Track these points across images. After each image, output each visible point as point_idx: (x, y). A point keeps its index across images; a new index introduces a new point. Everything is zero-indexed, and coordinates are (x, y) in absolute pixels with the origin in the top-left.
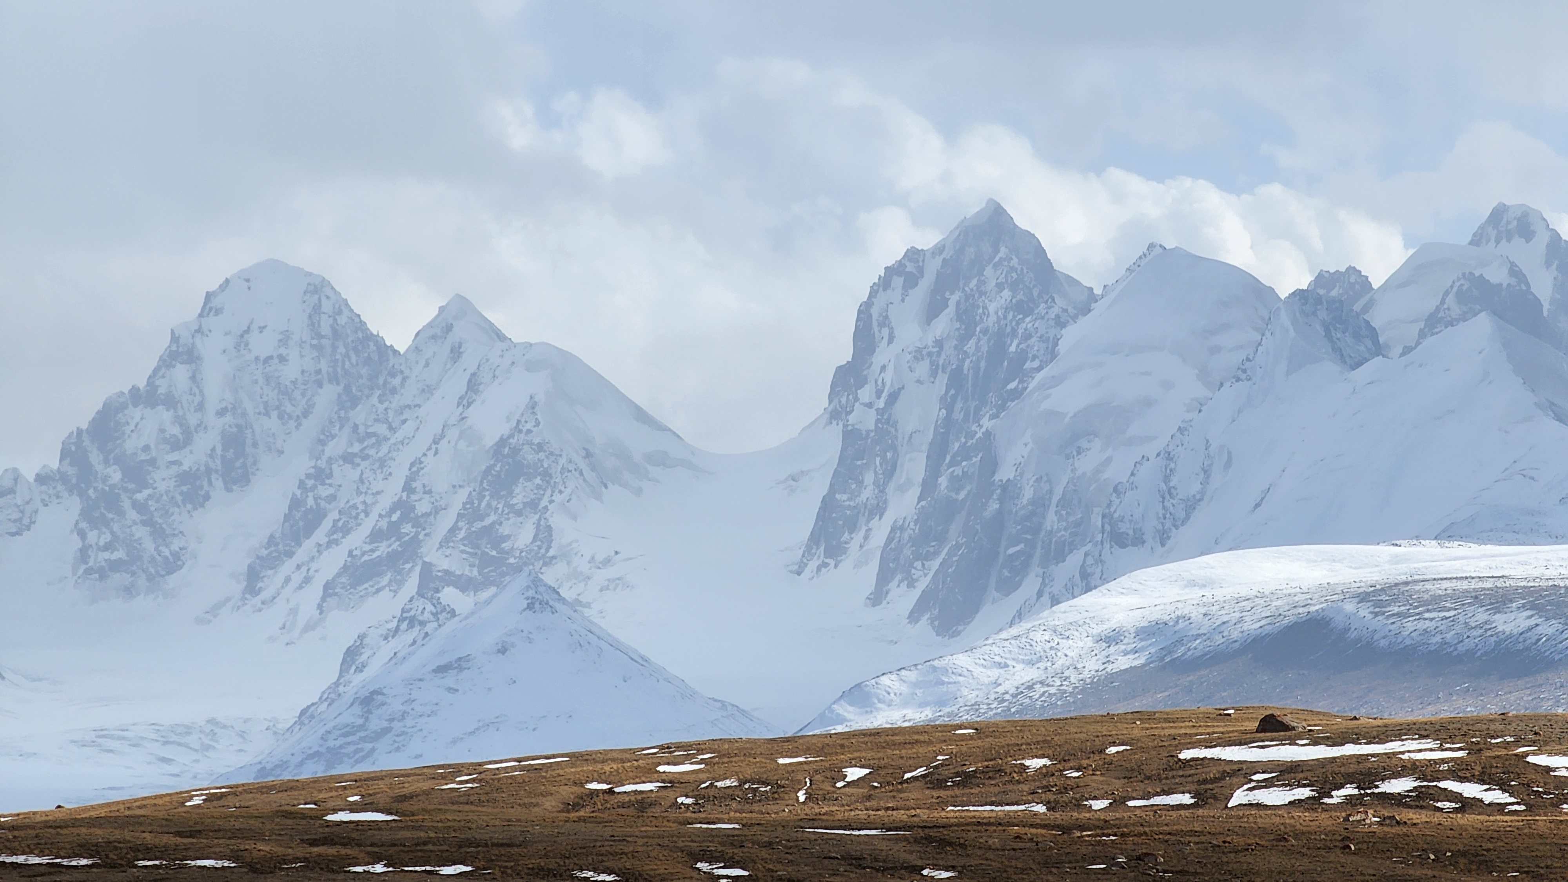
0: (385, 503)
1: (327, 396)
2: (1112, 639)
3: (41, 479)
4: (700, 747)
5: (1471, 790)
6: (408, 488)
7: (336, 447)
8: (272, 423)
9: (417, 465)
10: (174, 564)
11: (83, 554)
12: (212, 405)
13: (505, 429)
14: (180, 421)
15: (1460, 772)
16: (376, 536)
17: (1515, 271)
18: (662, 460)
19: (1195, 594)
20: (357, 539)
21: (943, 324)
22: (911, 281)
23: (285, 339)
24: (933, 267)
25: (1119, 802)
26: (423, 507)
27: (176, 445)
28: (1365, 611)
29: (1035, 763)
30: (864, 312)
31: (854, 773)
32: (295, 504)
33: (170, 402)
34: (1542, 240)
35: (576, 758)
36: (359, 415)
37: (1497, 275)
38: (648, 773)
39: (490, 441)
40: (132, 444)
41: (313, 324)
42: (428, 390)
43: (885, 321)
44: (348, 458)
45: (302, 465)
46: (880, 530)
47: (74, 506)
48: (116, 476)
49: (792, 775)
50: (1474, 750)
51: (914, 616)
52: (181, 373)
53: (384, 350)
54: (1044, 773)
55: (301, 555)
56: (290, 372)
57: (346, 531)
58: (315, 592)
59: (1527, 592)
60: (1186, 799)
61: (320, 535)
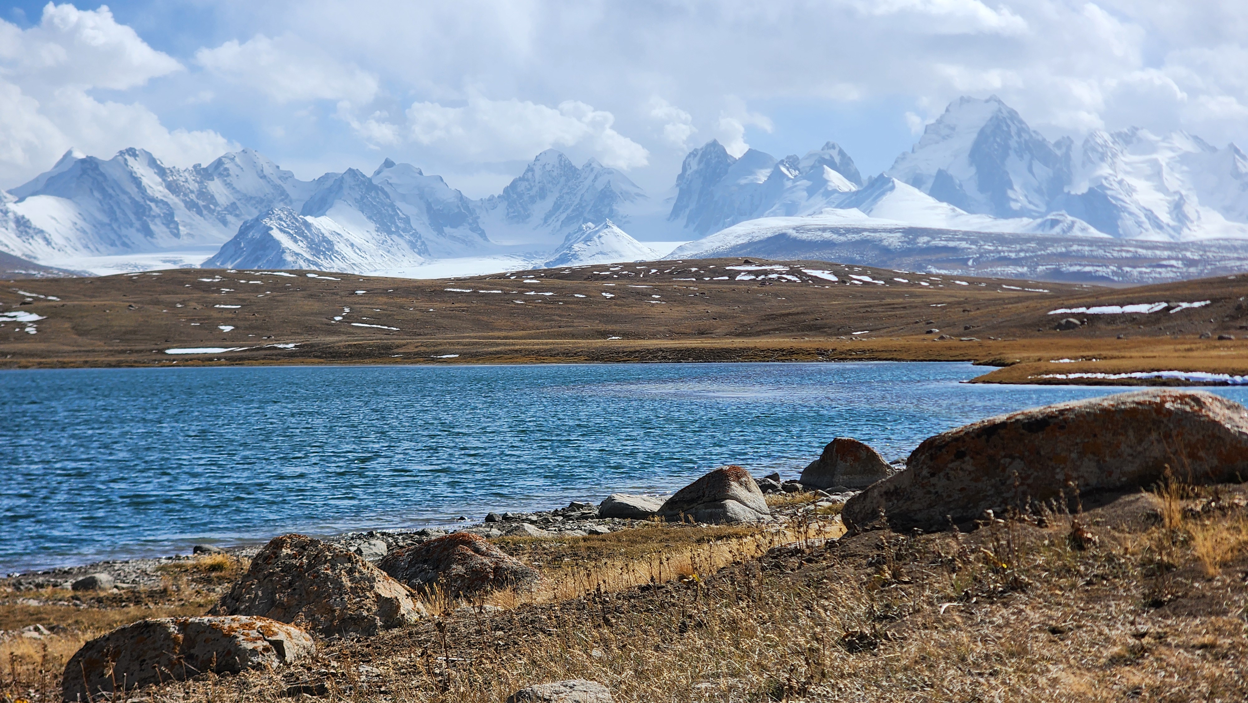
0: (576, 203)
1: (563, 179)
2: (738, 237)
3: (499, 197)
4: (620, 264)
5: (789, 277)
6: (581, 200)
7: (565, 191)
8: (550, 185)
9: (583, 195)
10: (528, 216)
11: (508, 214)
12: (537, 181)
13: (603, 187)
14: (530, 184)
15: (788, 273)
16: (573, 211)
17: (831, 156)
18: (638, 195)
19: (756, 227)
20: (569, 211)
21: (702, 166)
22: (695, 156)
23: (554, 166)
24: (700, 153)
25: (712, 278)
26: (584, 204)
27: (529, 190)
28: (794, 232)
29: (694, 269)
30: (684, 163)
31: (654, 271)
32: (555, 203)
33: (528, 180)
34: (837, 150)
35: (593, 266)
36: (570, 184)
37: (827, 157)
38: (608, 270)
39: (599, 190)
40: (519, 190)
41: (560, 163)
42: (586, 178)
43: (689, 164)
44: (567, 193)
45: (558, 195)
46: (687, 211)
47: (506, 203)
48: (515, 196)
49: (640, 271)
50: (791, 268)
51: (695, 231)
52: (530, 174)
53: (576, 169)
54: (696, 271)
55: (557, 215)
56: (555, 174)
57: (567, 209)
58: (560, 223)
59: (830, 228)
60: (727, 278)
61: (561, 210)
